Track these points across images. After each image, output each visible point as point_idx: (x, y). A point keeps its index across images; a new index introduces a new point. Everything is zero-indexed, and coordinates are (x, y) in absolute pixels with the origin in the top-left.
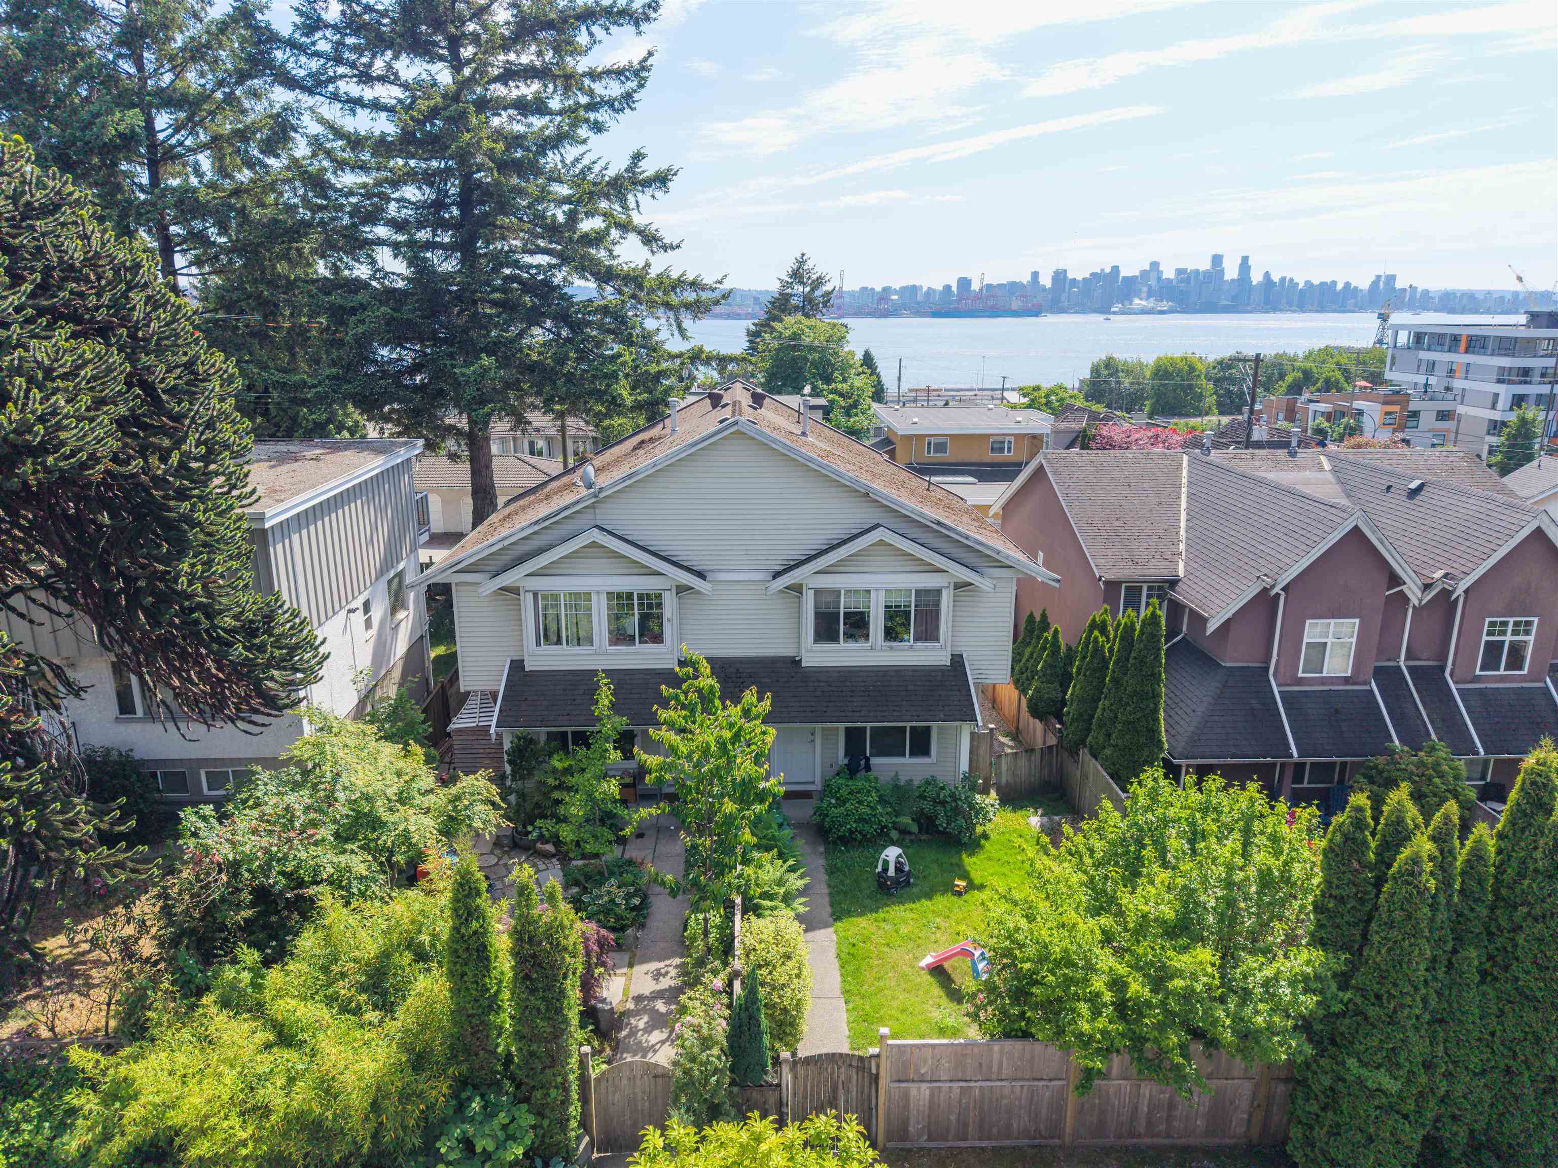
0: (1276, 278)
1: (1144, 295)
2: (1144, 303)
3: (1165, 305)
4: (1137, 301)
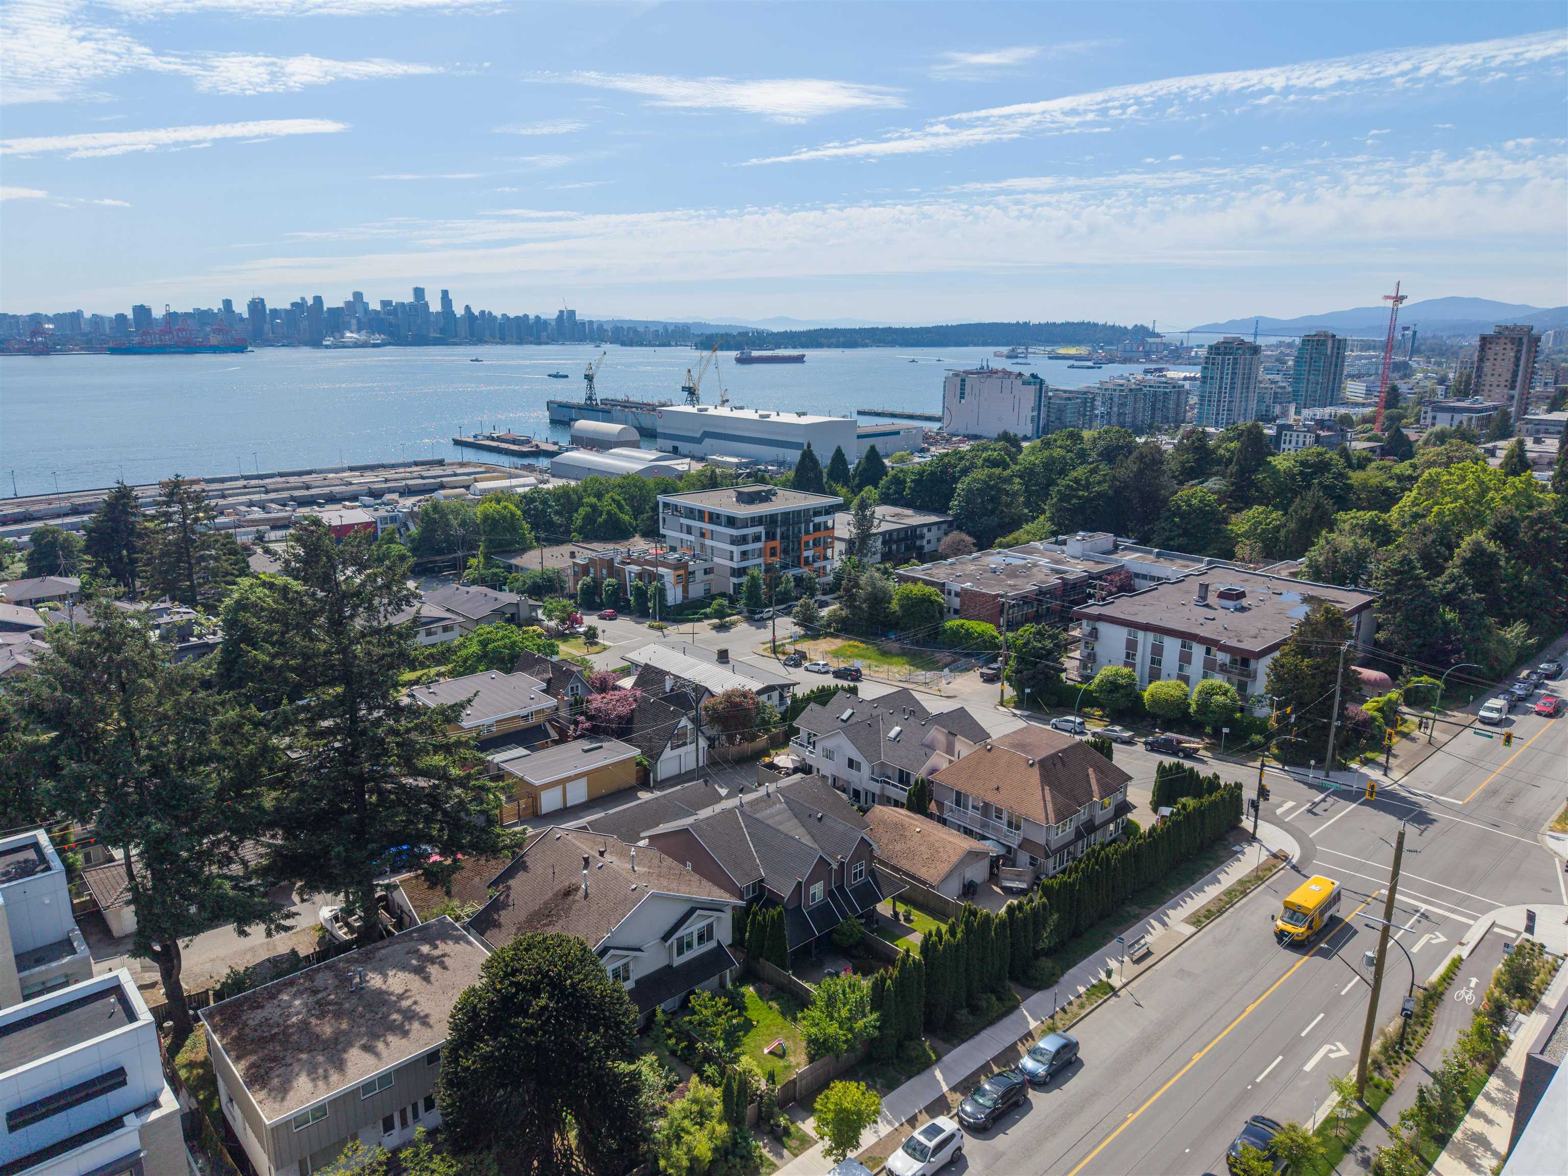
0: (476, 312)
1: (354, 327)
2: (354, 335)
3: (377, 338)
4: (348, 334)
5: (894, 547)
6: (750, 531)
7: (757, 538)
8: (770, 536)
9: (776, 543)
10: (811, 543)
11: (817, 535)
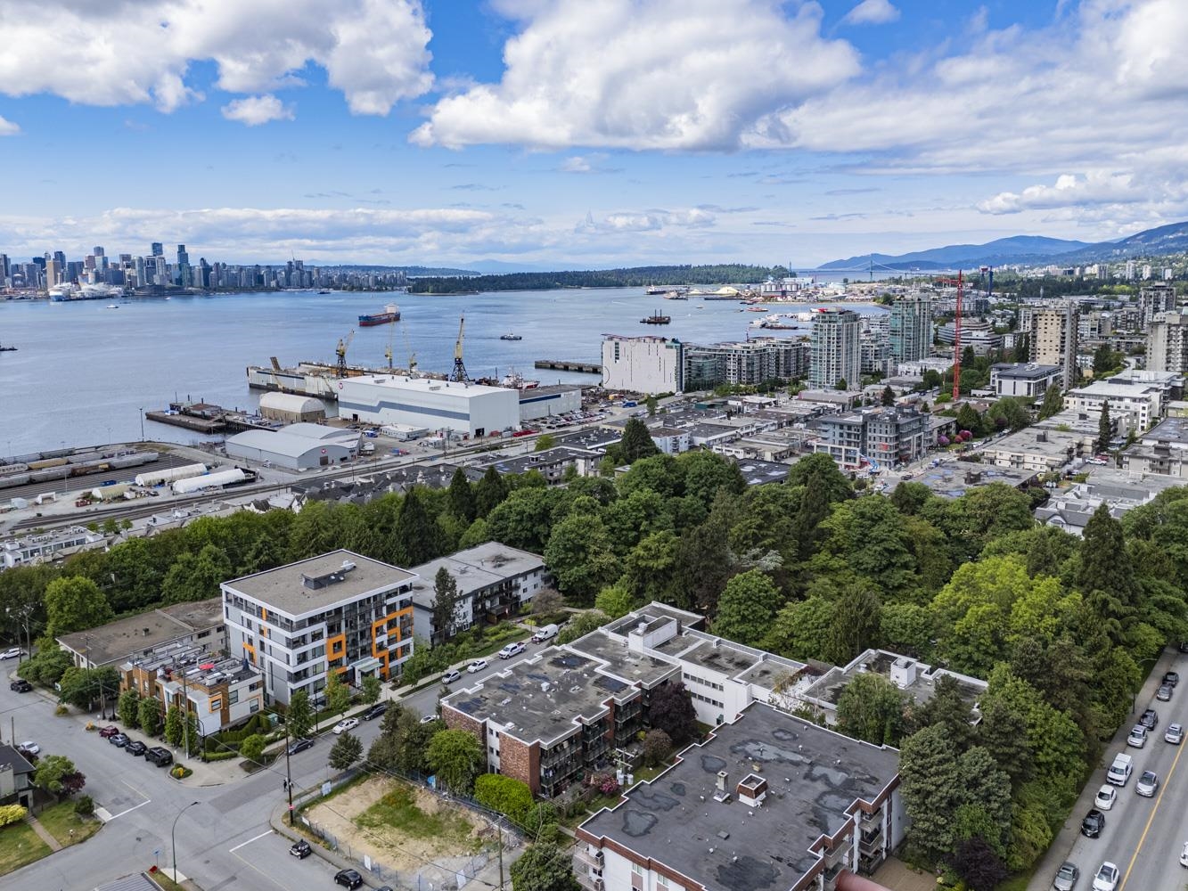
0: (211, 263)
5: (488, 604)
6: (308, 630)
7: (316, 636)
8: (332, 629)
9: (342, 637)
10: (385, 628)
11: (391, 616)
